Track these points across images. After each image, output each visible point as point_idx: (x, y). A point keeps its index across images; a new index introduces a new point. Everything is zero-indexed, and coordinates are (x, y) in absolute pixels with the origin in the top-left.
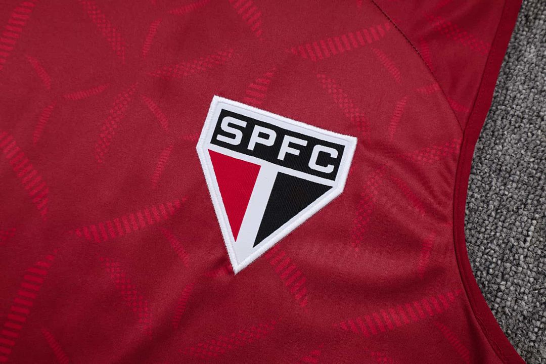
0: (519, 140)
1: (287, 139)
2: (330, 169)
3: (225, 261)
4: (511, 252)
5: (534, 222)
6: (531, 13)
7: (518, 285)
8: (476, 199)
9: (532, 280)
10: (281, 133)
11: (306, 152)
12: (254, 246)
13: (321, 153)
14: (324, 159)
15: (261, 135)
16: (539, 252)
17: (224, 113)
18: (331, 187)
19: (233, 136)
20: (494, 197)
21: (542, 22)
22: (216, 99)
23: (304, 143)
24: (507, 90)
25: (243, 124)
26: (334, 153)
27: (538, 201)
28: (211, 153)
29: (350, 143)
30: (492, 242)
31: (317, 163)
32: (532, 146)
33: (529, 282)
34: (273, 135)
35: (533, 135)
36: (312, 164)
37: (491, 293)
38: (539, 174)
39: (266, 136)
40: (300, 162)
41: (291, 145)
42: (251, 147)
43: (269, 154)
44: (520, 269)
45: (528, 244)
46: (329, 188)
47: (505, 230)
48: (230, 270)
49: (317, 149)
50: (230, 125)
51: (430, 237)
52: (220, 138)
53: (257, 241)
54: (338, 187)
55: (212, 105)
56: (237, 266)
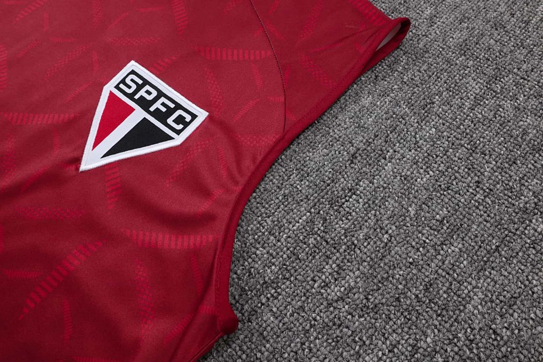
0: (328, 154)
1: (163, 100)
2: (180, 127)
3: (78, 160)
4: (280, 228)
5: (309, 214)
6: (380, 75)
7: (271, 255)
8: (273, 184)
9: (285, 256)
10: (161, 94)
11: (170, 112)
12: (102, 157)
13: (180, 116)
14: (179, 120)
15: (147, 91)
16: (301, 238)
17: (133, 72)
18: (174, 139)
19: (129, 87)
20: (287, 186)
21: (386, 83)
22: (133, 62)
23: (172, 106)
24: (337, 118)
25: (140, 82)
26: (188, 118)
27: (319, 200)
28: (111, 93)
29: (202, 115)
30: (269, 217)
31: (173, 121)
32: (335, 160)
33: (282, 256)
34: (155, 93)
35: (340, 153)
36: (170, 121)
37: (248, 253)
38: (329, 181)
41: (163, 104)
42: (137, 97)
43: (145, 104)
44: (279, 244)
45: (295, 228)
46: (172, 138)
47: (283, 212)
49: (179, 112)
50: (132, 80)
52: (122, 86)
53: (106, 155)
54: (178, 140)
55: (129, 65)
56: (84, 167)
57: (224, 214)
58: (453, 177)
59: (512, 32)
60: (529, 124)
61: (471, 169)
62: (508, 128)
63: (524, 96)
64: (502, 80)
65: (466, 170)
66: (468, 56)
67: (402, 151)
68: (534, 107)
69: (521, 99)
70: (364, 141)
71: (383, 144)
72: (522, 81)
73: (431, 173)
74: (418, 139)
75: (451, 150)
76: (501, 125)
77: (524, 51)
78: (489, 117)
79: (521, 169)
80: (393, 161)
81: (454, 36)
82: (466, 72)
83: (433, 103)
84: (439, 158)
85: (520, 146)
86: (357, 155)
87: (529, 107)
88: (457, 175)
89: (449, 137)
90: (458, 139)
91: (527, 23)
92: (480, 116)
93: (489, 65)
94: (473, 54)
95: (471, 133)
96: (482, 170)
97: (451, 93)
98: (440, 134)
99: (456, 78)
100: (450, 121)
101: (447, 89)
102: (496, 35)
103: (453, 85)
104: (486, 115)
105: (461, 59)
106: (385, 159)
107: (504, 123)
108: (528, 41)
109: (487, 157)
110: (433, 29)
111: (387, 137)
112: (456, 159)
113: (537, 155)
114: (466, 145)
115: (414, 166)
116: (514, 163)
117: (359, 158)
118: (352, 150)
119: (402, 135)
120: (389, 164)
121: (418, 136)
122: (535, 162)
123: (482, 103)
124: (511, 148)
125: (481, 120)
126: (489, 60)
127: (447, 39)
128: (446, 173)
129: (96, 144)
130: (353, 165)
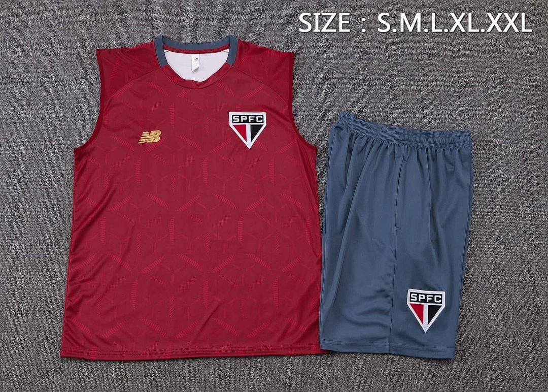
1: (250, 117)
2: (262, 121)
3: (246, 147)
10: (248, 116)
11: (255, 119)
14: (259, 119)
15: (243, 118)
17: (233, 116)
19: (237, 120)
22: (230, 113)
23: (254, 117)
25: (238, 117)
26: (261, 117)
28: (233, 125)
29: (264, 114)
34: (246, 117)
36: (257, 121)
40: (254, 121)
42: (242, 121)
43: (247, 121)
46: (263, 125)
48: (248, 149)
49: (257, 117)
50: (235, 118)
52: (234, 121)
53: (252, 141)
54: (265, 124)
56: (249, 148)
129: (246, 139)
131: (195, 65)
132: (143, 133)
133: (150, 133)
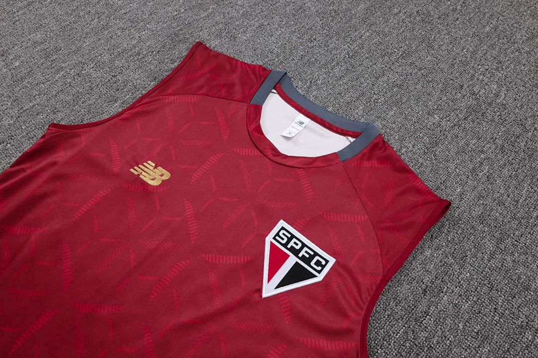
0: (410, 289)
1: (305, 249)
2: (319, 268)
3: (260, 291)
4: (389, 337)
5: (404, 328)
6: (434, 235)
7: (387, 353)
8: (381, 307)
9: (394, 354)
10: (304, 245)
11: (312, 257)
12: (276, 288)
13: (318, 260)
14: (318, 263)
15: (295, 243)
16: (402, 343)
17: (283, 228)
19: (283, 239)
20: (389, 309)
21: (438, 240)
22: (282, 221)
23: (312, 253)
24: (412, 264)
25: (289, 236)
26: (323, 262)
27: (409, 319)
28: (271, 243)
29: (332, 261)
30: (381, 329)
31: (315, 264)
32: (414, 293)
33: (392, 354)
34: (300, 245)
35: (417, 289)
36: (312, 264)
37: (373, 352)
38: (413, 307)
39: (297, 244)
40: (308, 261)
41: (306, 252)
42: (289, 246)
43: (296, 252)
44: (390, 346)
45: (398, 336)
46: (316, 276)
47: (389, 326)
48: (261, 296)
49: (317, 258)
50: (284, 234)
51: (352, 315)
52: (277, 238)
53: (277, 288)
54: (320, 278)
55: (279, 223)
56: (264, 295)
57: (358, 328)
58: (482, 306)
59: (509, 208)
60: (521, 272)
61: (491, 300)
62: (510, 274)
63: (518, 253)
64: (505, 241)
65: (489, 301)
66: (484, 225)
67: (452, 288)
68: (524, 261)
69: (516, 255)
70: (430, 281)
71: (441, 283)
72: (516, 243)
73: (469, 302)
74: (460, 280)
75: (479, 288)
76: (506, 272)
77: (517, 222)
78: (499, 267)
79: (518, 301)
80: (448, 294)
81: (476, 210)
82: (484, 235)
83: (467, 256)
84: (473, 293)
85: (517, 286)
86: (427, 290)
87: (521, 261)
88: (484, 304)
89: (477, 279)
90: (482, 280)
91: (517, 202)
92: (494, 266)
93: (497, 231)
94: (487, 223)
95: (490, 277)
96: (497, 301)
97: (476, 250)
98: (472, 277)
99: (479, 239)
100: (477, 268)
101: (474, 247)
102: (500, 210)
103: (477, 244)
104: (497, 265)
105: (480, 226)
106: (443, 292)
107: (507, 271)
108: (518, 215)
109: (499, 293)
110: (463, 204)
111: (443, 278)
112: (482, 293)
113: (526, 292)
114: (487, 285)
115: (460, 298)
116: (514, 297)
117: (428, 292)
118: (424, 286)
119: (451, 277)
120: (445, 296)
121: (460, 278)
122: (526, 297)
123: (494, 257)
124: (512, 287)
125: (495, 269)
126: (496, 227)
127: (471, 211)
128: (478, 303)
129: (269, 279)
130: (425, 297)
131: (293, 129)
132: (149, 162)
133: (155, 167)
